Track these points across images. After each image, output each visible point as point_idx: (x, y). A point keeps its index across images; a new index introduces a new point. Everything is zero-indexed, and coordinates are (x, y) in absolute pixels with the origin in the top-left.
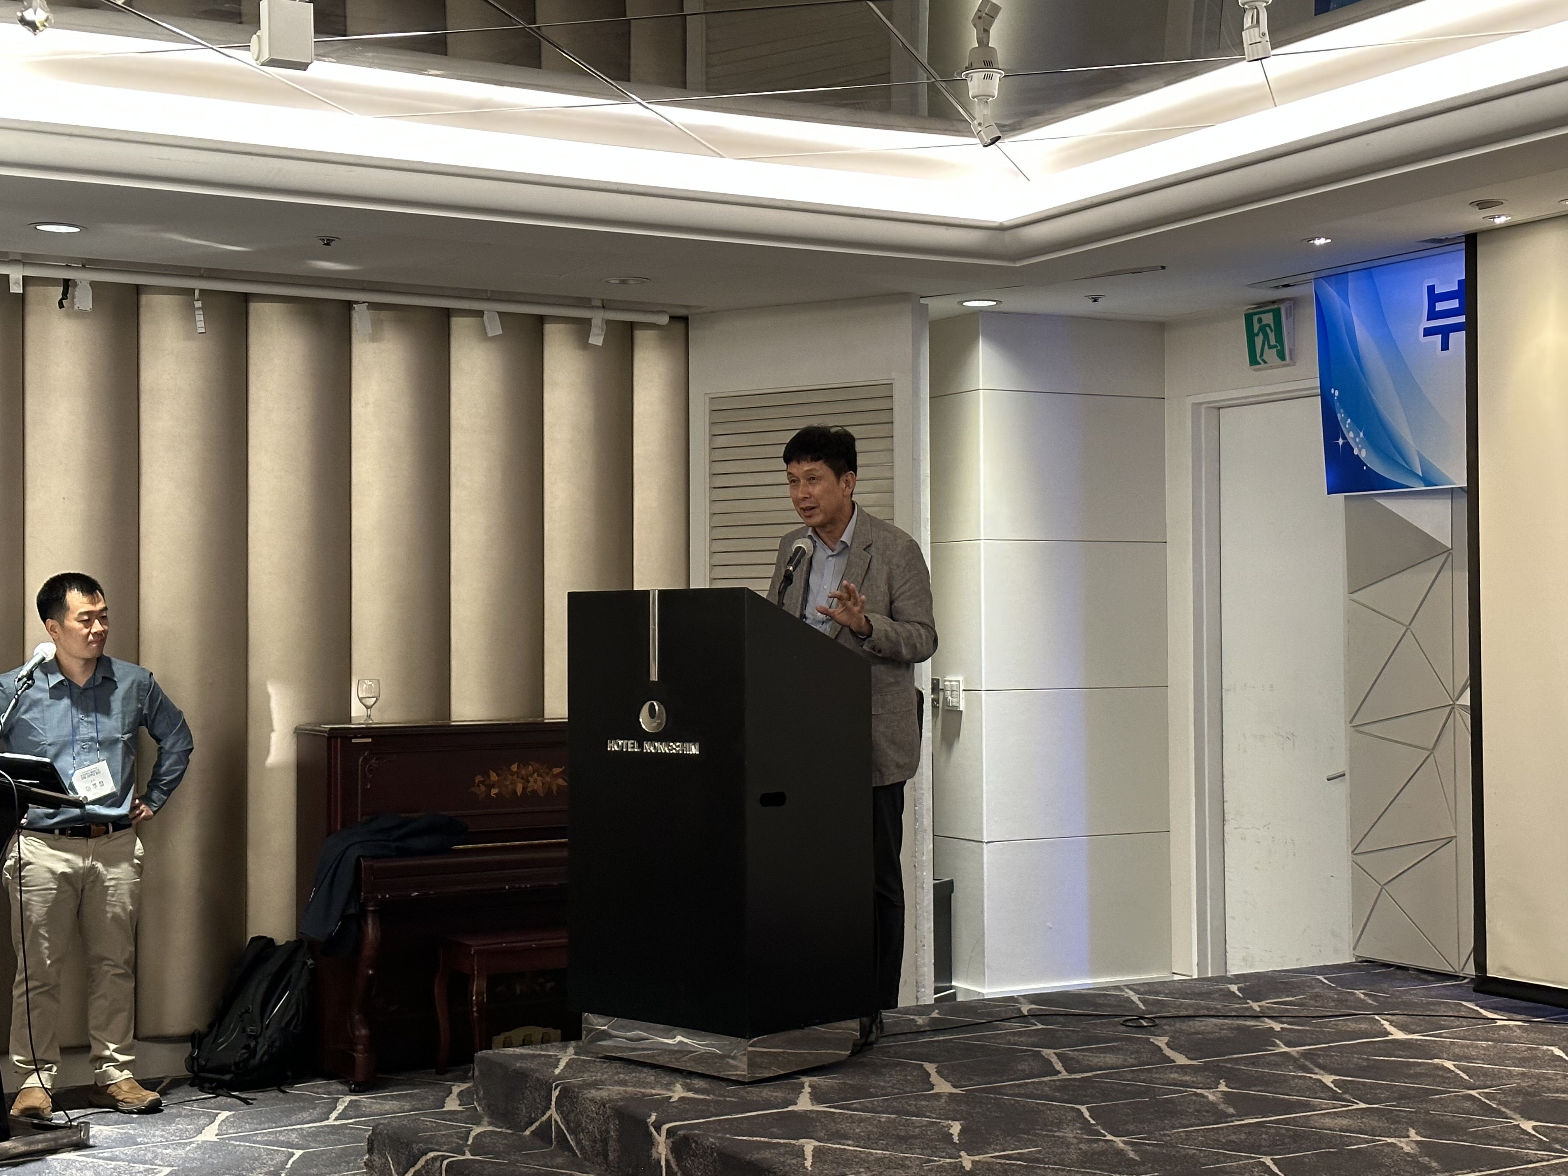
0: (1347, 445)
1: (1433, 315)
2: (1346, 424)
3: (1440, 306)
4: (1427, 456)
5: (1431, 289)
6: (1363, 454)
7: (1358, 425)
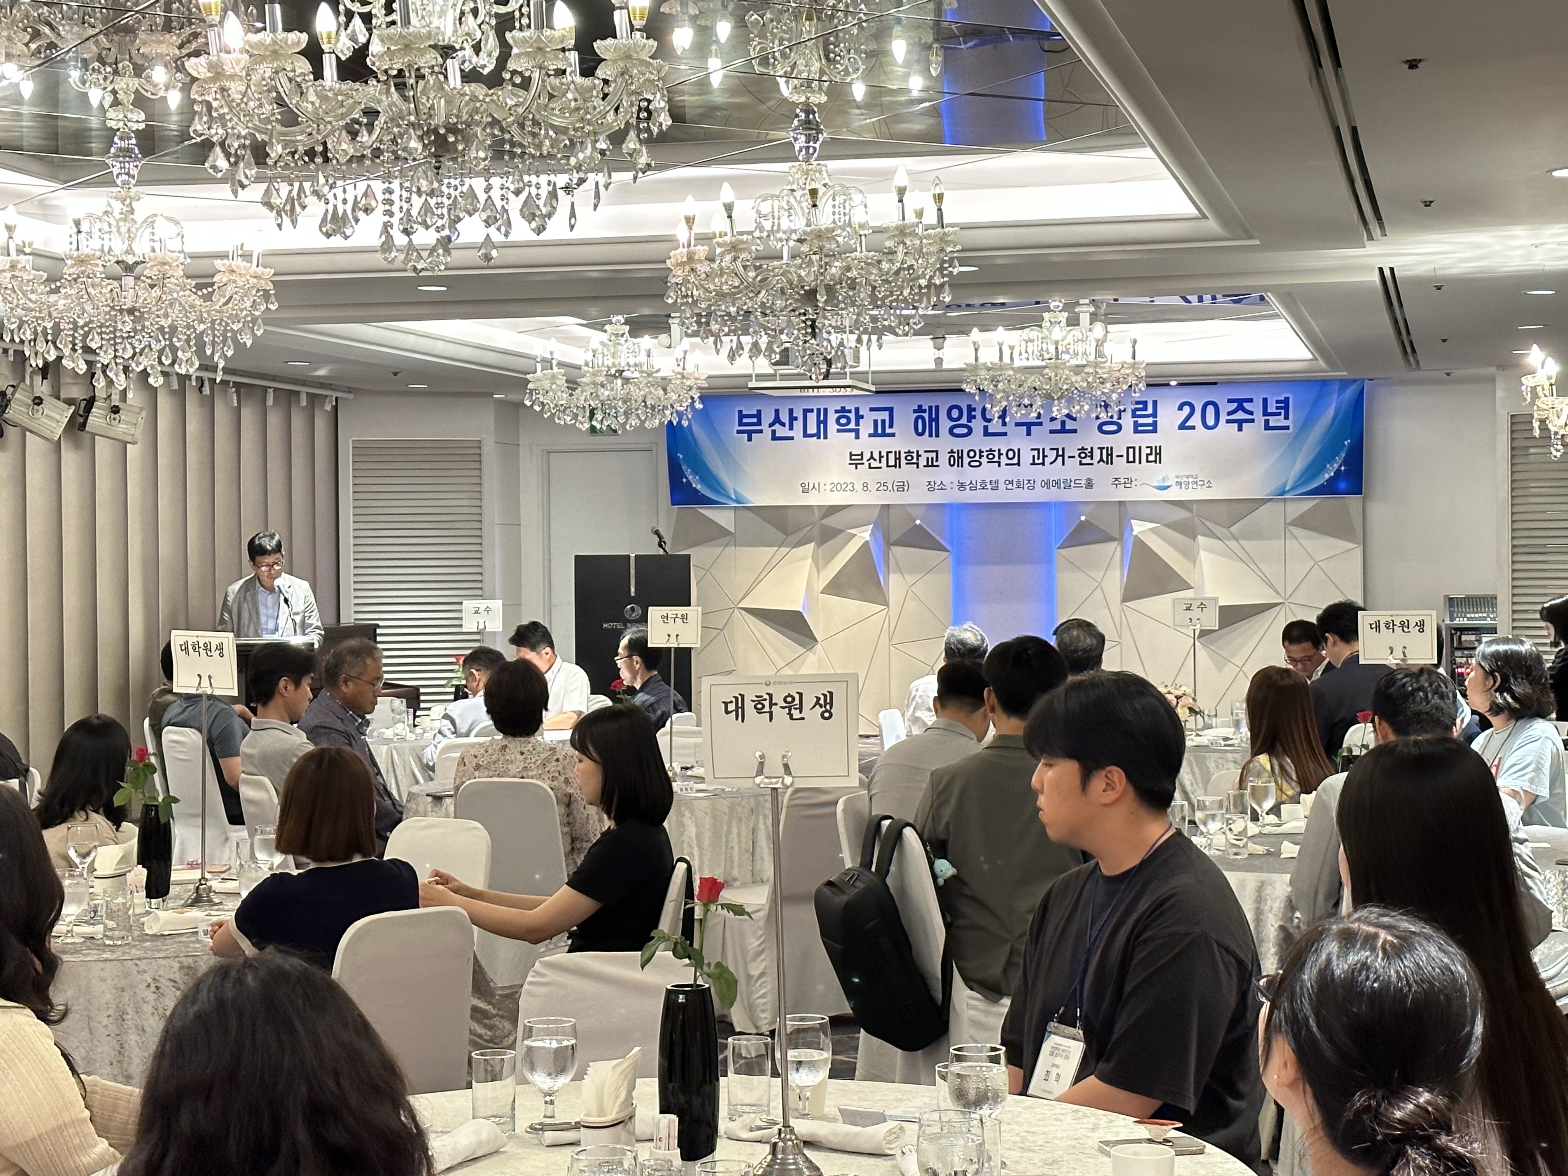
0: (689, 482)
1: (741, 424)
2: (688, 472)
3: (745, 420)
4: (738, 489)
5: (740, 412)
6: (699, 487)
7: (695, 472)
